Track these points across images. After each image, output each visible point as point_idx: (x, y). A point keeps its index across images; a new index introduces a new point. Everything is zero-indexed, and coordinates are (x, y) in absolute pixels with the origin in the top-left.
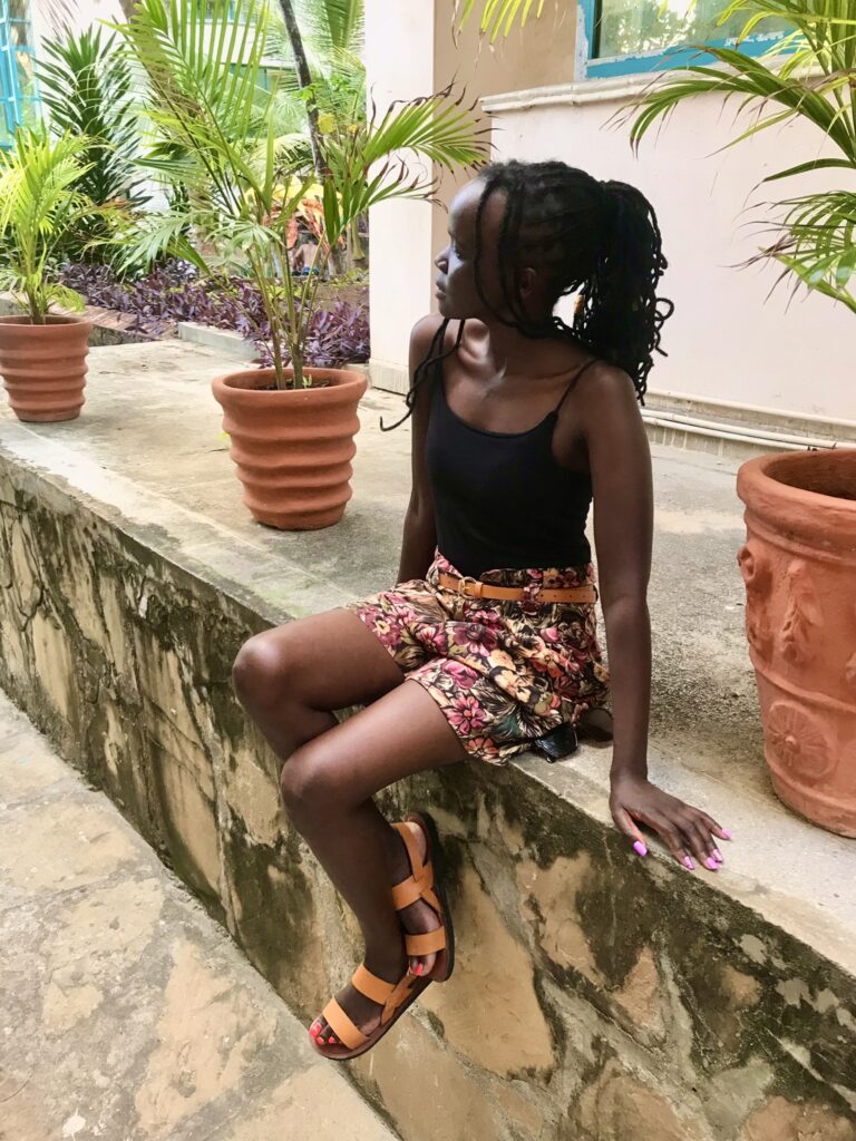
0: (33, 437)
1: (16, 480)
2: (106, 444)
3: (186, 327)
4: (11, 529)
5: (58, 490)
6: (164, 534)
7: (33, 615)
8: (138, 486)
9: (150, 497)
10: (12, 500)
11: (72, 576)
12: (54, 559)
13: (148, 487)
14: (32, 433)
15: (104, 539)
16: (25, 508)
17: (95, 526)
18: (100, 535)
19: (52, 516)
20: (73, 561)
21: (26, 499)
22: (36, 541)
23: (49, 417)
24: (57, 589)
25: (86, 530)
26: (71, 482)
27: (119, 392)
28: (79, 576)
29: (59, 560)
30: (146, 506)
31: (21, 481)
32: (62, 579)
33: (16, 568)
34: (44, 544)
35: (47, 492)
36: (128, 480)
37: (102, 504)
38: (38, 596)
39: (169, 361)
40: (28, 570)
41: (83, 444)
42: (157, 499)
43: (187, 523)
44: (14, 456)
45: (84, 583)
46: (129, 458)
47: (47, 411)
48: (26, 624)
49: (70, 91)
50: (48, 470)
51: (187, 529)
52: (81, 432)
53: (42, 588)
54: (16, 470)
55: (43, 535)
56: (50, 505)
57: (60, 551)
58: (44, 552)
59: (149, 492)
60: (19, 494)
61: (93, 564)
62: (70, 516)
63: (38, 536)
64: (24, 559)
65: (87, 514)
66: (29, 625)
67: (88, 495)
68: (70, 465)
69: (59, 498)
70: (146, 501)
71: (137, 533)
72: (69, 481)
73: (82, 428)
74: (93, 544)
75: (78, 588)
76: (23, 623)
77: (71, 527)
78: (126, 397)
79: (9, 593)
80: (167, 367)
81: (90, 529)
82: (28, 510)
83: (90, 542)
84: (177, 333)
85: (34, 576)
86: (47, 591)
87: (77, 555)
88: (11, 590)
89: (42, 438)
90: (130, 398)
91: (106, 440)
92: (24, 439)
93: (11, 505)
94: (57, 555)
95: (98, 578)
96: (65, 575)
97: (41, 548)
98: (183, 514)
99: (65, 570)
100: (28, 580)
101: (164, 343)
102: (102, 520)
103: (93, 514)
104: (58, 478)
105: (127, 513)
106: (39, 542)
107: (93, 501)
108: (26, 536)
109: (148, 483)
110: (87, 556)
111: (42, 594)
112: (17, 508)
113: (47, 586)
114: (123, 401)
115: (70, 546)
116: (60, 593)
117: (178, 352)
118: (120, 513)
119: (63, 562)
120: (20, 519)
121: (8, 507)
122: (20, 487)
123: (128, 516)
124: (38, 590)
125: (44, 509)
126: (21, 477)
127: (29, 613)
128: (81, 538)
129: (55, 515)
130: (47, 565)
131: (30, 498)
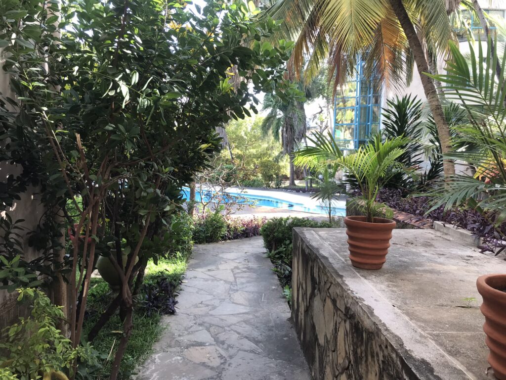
0: (358, 277)
1: (347, 302)
2: (395, 289)
3: (438, 224)
4: (339, 323)
5: (368, 316)
6: (431, 370)
7: (342, 373)
8: (412, 324)
9: (421, 336)
10: (343, 310)
11: (367, 366)
12: (359, 351)
13: (420, 327)
14: (358, 275)
15: (391, 358)
16: (349, 317)
17: (386, 347)
18: (389, 354)
19: (362, 328)
20: (370, 358)
21: (351, 313)
22: (351, 336)
23: (367, 267)
24: (357, 367)
25: (380, 346)
26: (376, 313)
27: (402, 256)
28: (371, 368)
29: (361, 353)
30: (419, 342)
31: (349, 303)
32: (362, 364)
33: (338, 344)
34: (355, 340)
35: (362, 314)
36: (407, 318)
37: (392, 333)
38: (347, 366)
39: (429, 241)
40: (344, 349)
41: (383, 287)
42: (426, 338)
43: (446, 365)
44: (348, 288)
45: (374, 374)
46: (408, 302)
47: (366, 264)
48: (338, 376)
49: (394, 119)
50: (364, 301)
51: (447, 371)
52: (382, 278)
53: (350, 362)
54: (348, 296)
55: (355, 335)
56: (363, 322)
57: (363, 348)
58: (354, 344)
59: (419, 330)
60: (347, 309)
61: (381, 367)
62: (372, 333)
63: (353, 334)
64: (343, 342)
65: (382, 338)
66: (339, 377)
67: (384, 325)
68: (375, 300)
69: (368, 320)
70: (418, 338)
71: (414, 365)
72: (374, 311)
73: (383, 276)
74: (383, 356)
75: (369, 374)
76: (337, 374)
77: (372, 340)
78: (406, 260)
79: (332, 355)
80: (427, 244)
81: (384, 347)
82: (350, 318)
83: (382, 354)
84: (433, 225)
85: (346, 353)
86: (352, 365)
87: (373, 357)
88: (334, 353)
89: (362, 278)
90: (408, 260)
91: (395, 286)
92: (354, 277)
93: (342, 312)
94: (361, 350)
95: (383, 376)
96: (363, 362)
97: (353, 341)
98: (443, 356)
99: (364, 359)
100: (343, 354)
101: (425, 231)
102: (391, 346)
103: (387, 340)
104: (369, 307)
105: (408, 346)
106: (352, 337)
107: (387, 330)
108: (347, 331)
109: (419, 323)
110: (378, 360)
111: (349, 365)
112: (344, 314)
113: (352, 362)
114: (404, 262)
115: (369, 349)
116: (359, 371)
117: (433, 236)
118: (403, 345)
119: (363, 355)
120: (345, 321)
121: (340, 312)
122: (349, 305)
123: (407, 349)
124: (347, 362)
125: (358, 322)
126: (350, 301)
127: (340, 371)
128: (376, 349)
129: (364, 328)
130: (355, 353)
131: (352, 313)
